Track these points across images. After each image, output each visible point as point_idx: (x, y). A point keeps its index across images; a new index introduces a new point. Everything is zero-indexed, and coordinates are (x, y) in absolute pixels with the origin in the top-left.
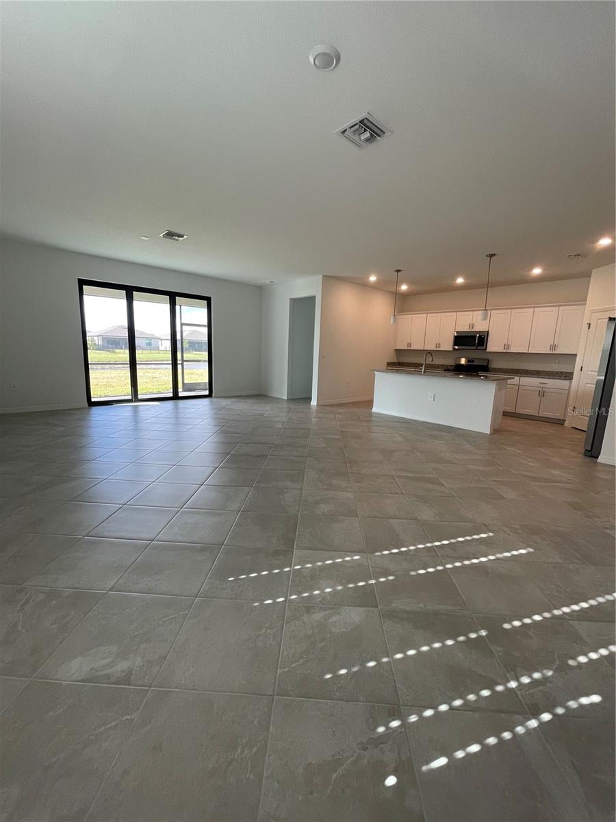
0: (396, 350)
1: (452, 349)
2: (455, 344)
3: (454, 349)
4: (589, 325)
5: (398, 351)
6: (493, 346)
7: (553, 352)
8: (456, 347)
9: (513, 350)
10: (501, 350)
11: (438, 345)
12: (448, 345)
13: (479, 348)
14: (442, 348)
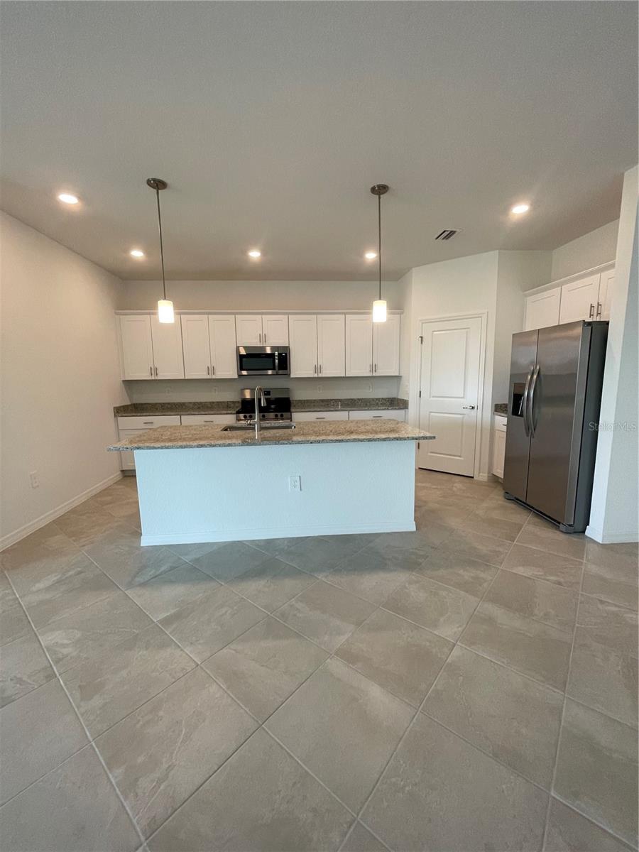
0: (124, 381)
1: (236, 377)
2: (241, 368)
3: (240, 376)
4: (422, 337)
5: (129, 384)
6: (300, 368)
7: (374, 375)
8: (244, 373)
9: (327, 373)
10: (311, 374)
11: (211, 370)
12: (229, 369)
13: (281, 372)
14: (219, 375)
